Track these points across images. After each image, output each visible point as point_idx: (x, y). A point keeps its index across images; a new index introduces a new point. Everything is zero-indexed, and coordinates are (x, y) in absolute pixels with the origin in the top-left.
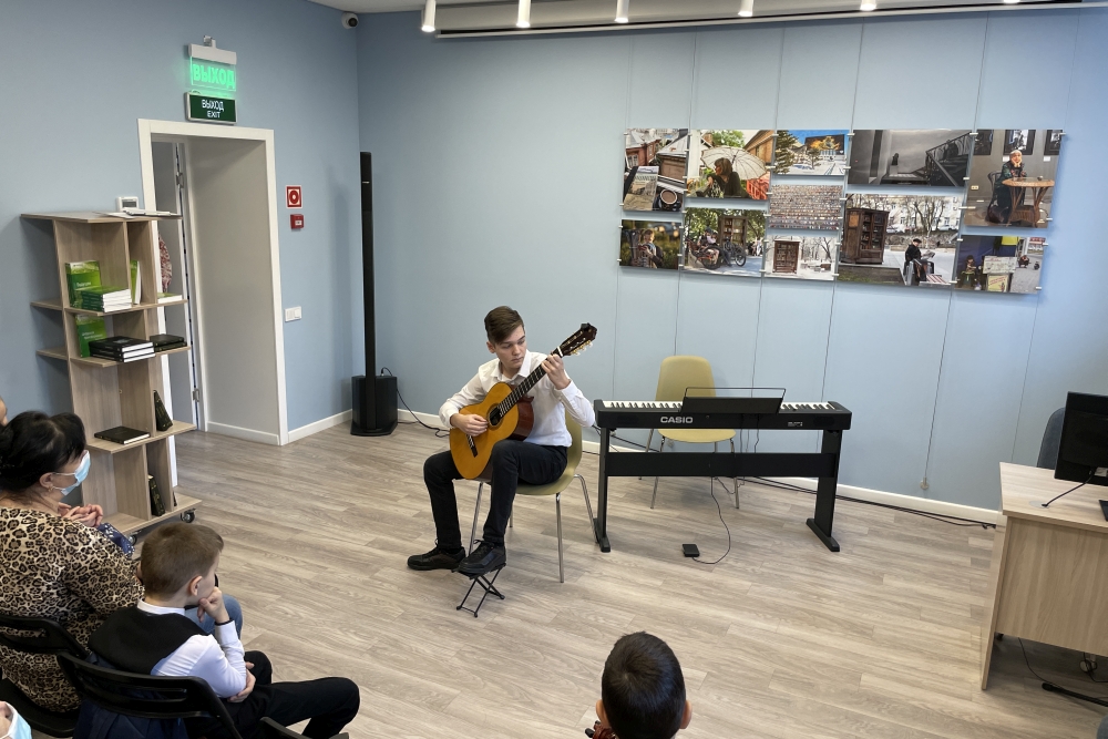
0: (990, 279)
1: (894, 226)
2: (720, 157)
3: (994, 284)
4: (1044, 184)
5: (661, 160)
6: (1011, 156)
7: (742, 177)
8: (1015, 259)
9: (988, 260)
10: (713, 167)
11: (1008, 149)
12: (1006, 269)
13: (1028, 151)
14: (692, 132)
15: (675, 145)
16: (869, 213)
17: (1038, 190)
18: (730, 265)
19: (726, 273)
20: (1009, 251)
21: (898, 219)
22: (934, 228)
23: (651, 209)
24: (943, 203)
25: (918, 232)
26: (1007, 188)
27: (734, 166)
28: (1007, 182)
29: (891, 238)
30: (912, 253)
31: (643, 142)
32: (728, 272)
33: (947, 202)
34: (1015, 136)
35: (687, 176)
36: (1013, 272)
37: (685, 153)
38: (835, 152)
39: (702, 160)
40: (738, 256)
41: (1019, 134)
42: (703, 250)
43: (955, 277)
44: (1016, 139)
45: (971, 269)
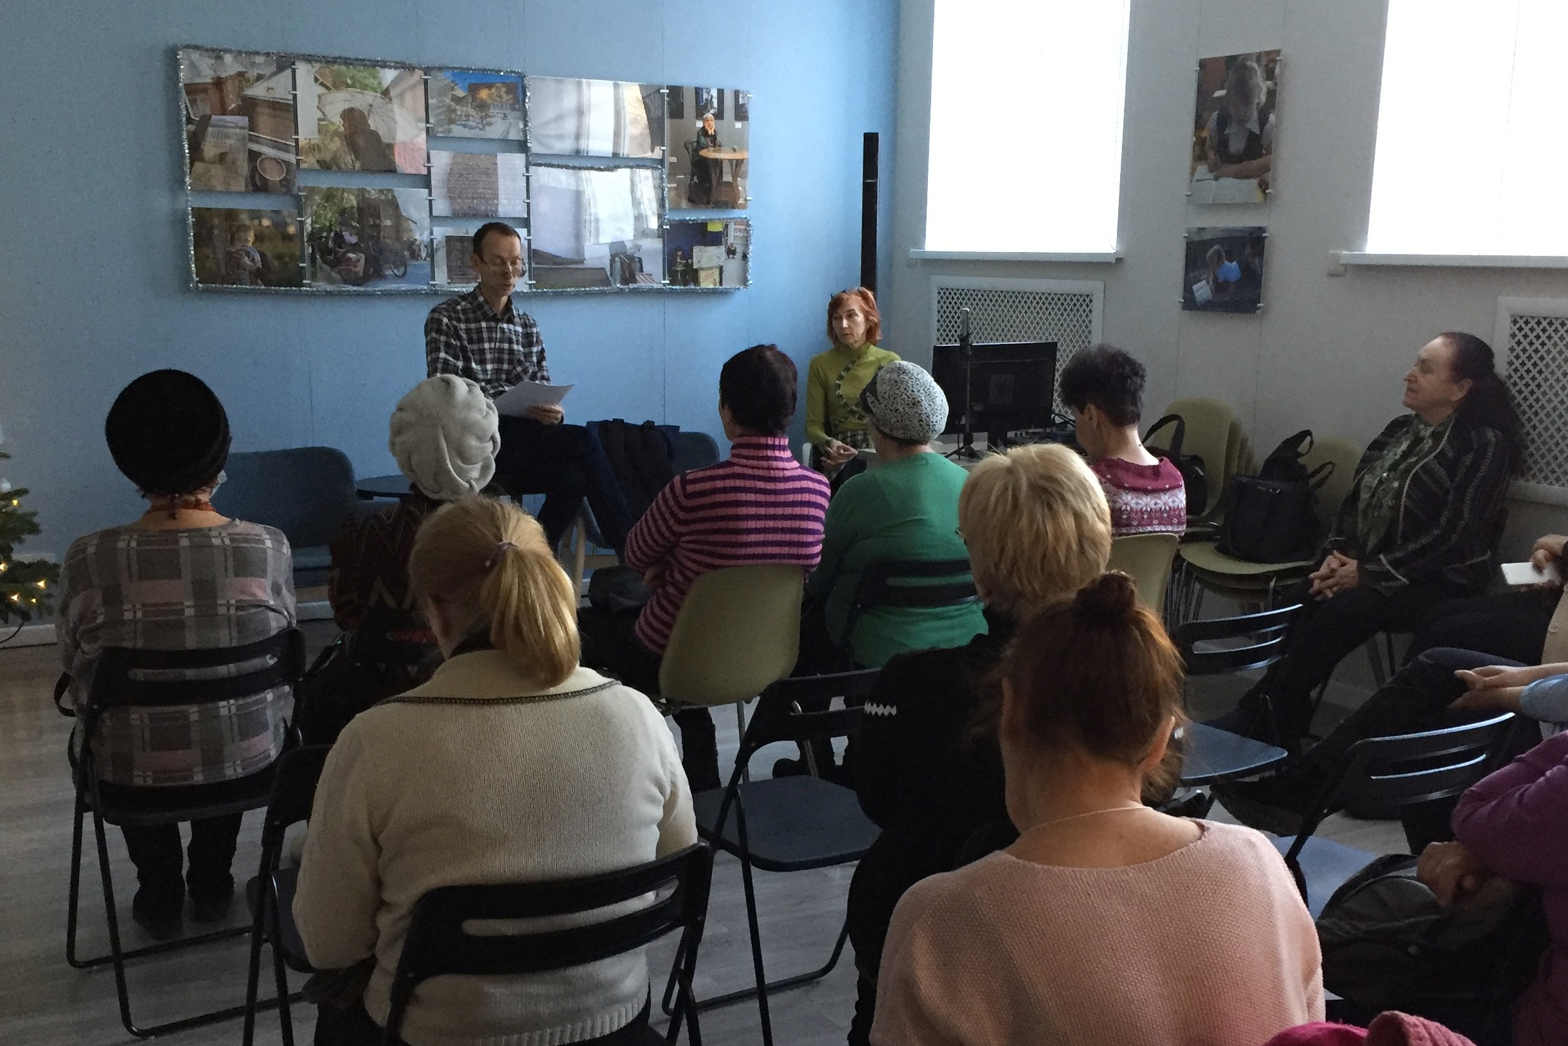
0: (702, 275)
1: (593, 210)
2: (347, 106)
3: (707, 282)
4: (737, 156)
5: (249, 107)
6: (705, 121)
7: (386, 139)
8: (722, 249)
9: (697, 251)
10: (338, 121)
11: (700, 113)
12: (715, 262)
13: (719, 115)
14: (301, 66)
15: (273, 83)
17: (734, 162)
18: (384, 277)
19: (379, 290)
20: (715, 239)
23: (243, 189)
26: (705, 160)
27: (370, 122)
28: (703, 153)
31: (215, 76)
32: (382, 287)
34: (705, 96)
35: (298, 135)
36: (722, 264)
37: (291, 97)
38: (508, 106)
39: (320, 110)
40: (394, 262)
41: (708, 93)
42: (339, 254)
43: (667, 276)
44: (706, 99)
45: (680, 263)
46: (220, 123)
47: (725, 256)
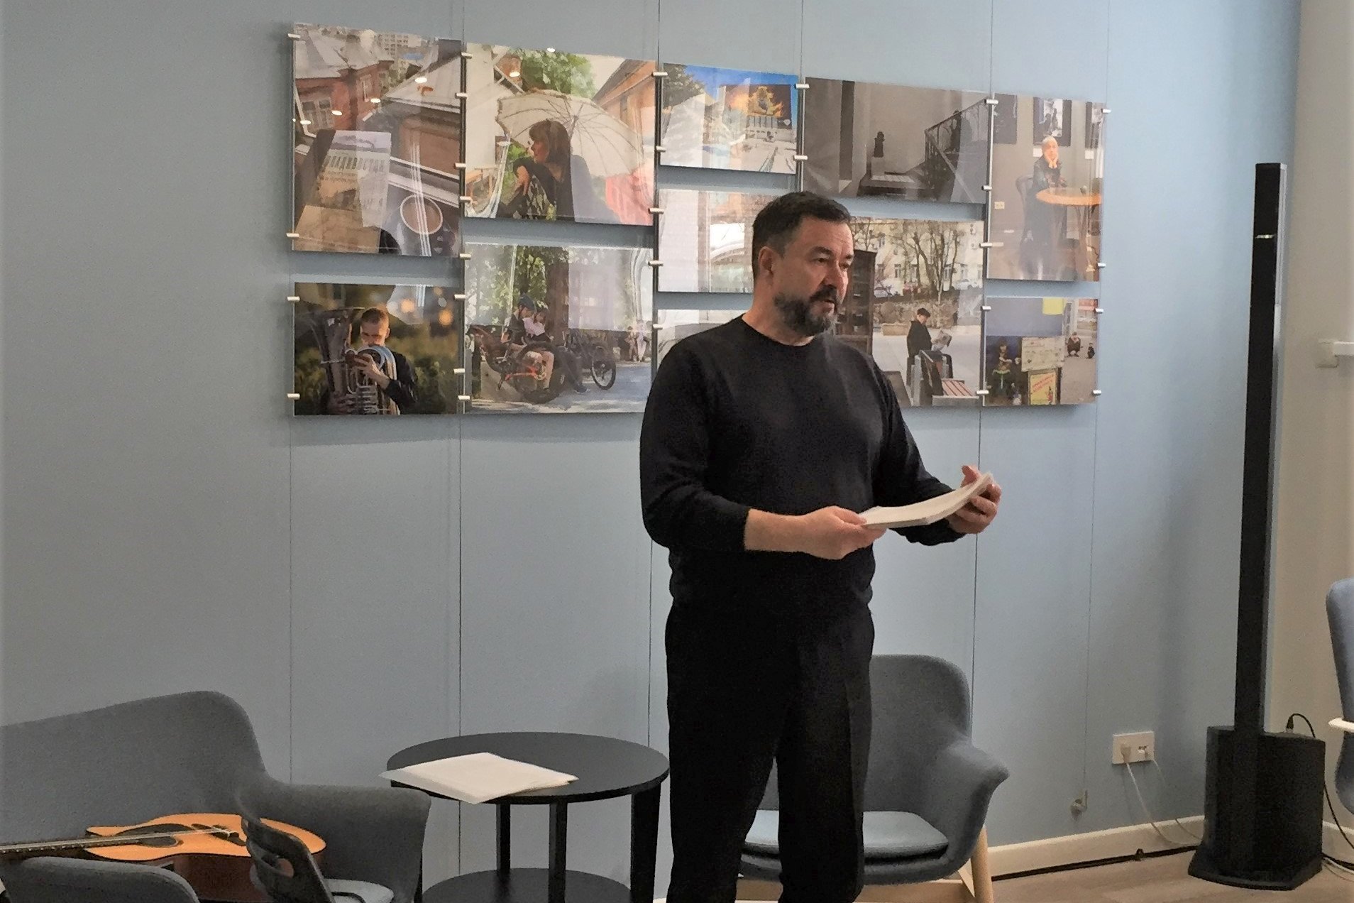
0: (1033, 381)
1: (886, 283)
2: (542, 117)
3: (1040, 392)
4: (1089, 201)
5: (397, 118)
6: (1046, 147)
7: (595, 171)
9: (1027, 344)
10: (525, 140)
12: (1052, 361)
14: (471, 51)
15: (431, 79)
17: (1083, 209)
18: (581, 389)
19: (572, 410)
21: (889, 270)
22: (946, 288)
23: (375, 248)
24: (956, 235)
25: (925, 296)
26: (1043, 207)
27: (574, 142)
28: (1043, 196)
29: (883, 308)
30: (918, 339)
31: (344, 66)
32: (577, 406)
33: (963, 234)
35: (464, 162)
36: (1061, 364)
37: (457, 103)
38: (775, 123)
39: (501, 124)
40: (597, 365)
41: (1051, 106)
42: (516, 354)
43: (985, 383)
44: (1048, 115)
45: (1004, 363)
46: (348, 143)
47: (1064, 353)
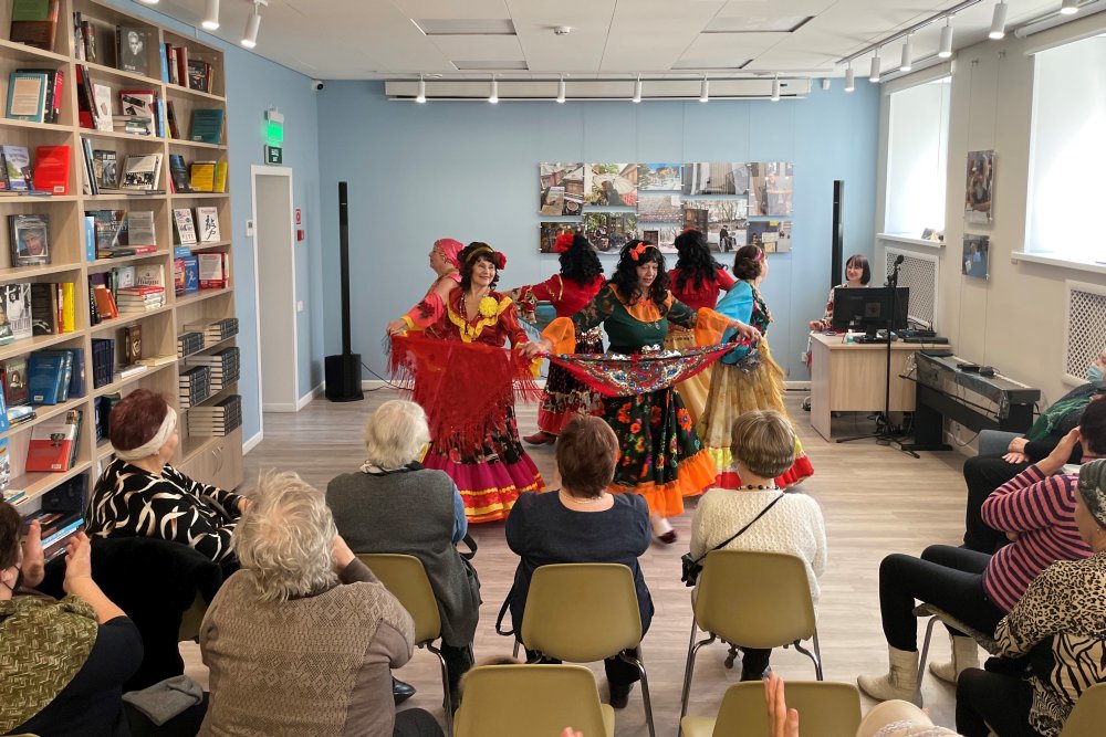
1: (712, 218)
2: (605, 180)
4: (786, 192)
5: (566, 183)
6: (770, 177)
7: (620, 192)
8: (777, 234)
10: (601, 186)
11: (767, 174)
12: (773, 240)
13: (777, 174)
14: (586, 166)
15: (575, 173)
16: (696, 212)
17: (784, 195)
18: (616, 248)
20: (774, 229)
21: (714, 214)
22: (733, 219)
24: (737, 204)
25: (726, 222)
27: (614, 186)
28: (768, 191)
29: (711, 225)
30: (723, 234)
31: (552, 171)
33: (739, 204)
35: (584, 192)
36: (777, 241)
37: (582, 178)
38: (674, 176)
39: (594, 182)
41: (772, 164)
45: (755, 240)
47: (778, 237)
